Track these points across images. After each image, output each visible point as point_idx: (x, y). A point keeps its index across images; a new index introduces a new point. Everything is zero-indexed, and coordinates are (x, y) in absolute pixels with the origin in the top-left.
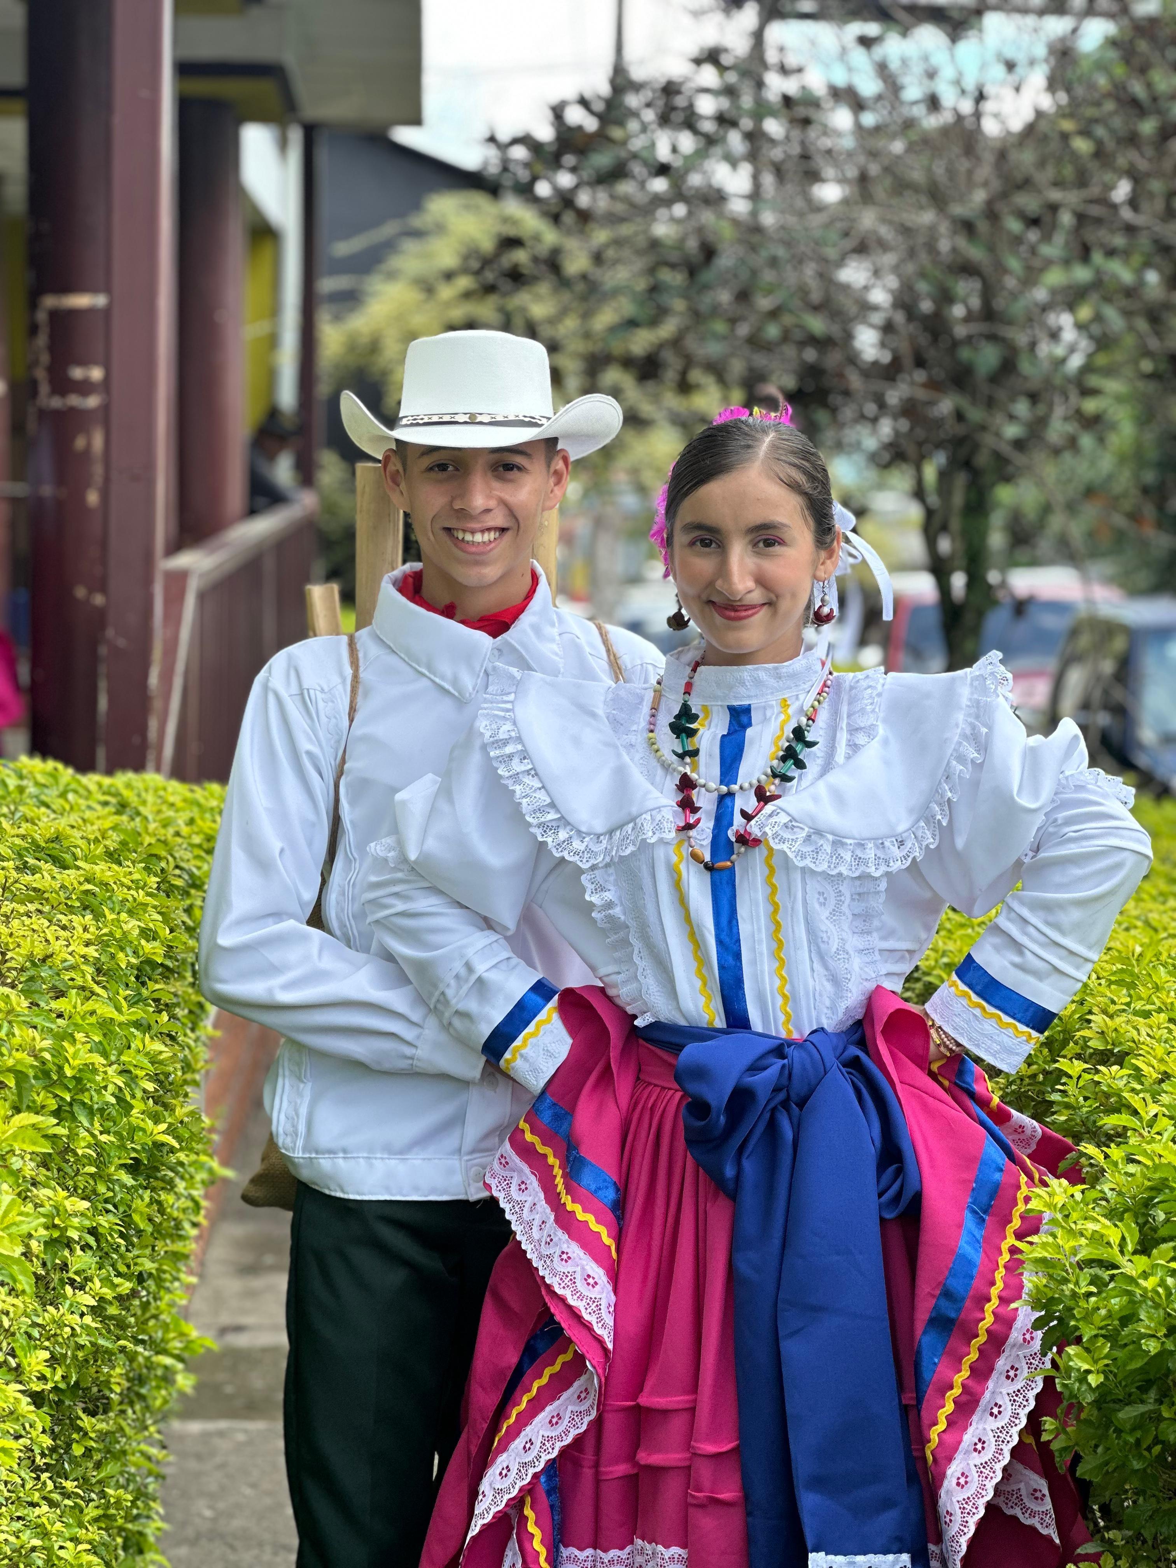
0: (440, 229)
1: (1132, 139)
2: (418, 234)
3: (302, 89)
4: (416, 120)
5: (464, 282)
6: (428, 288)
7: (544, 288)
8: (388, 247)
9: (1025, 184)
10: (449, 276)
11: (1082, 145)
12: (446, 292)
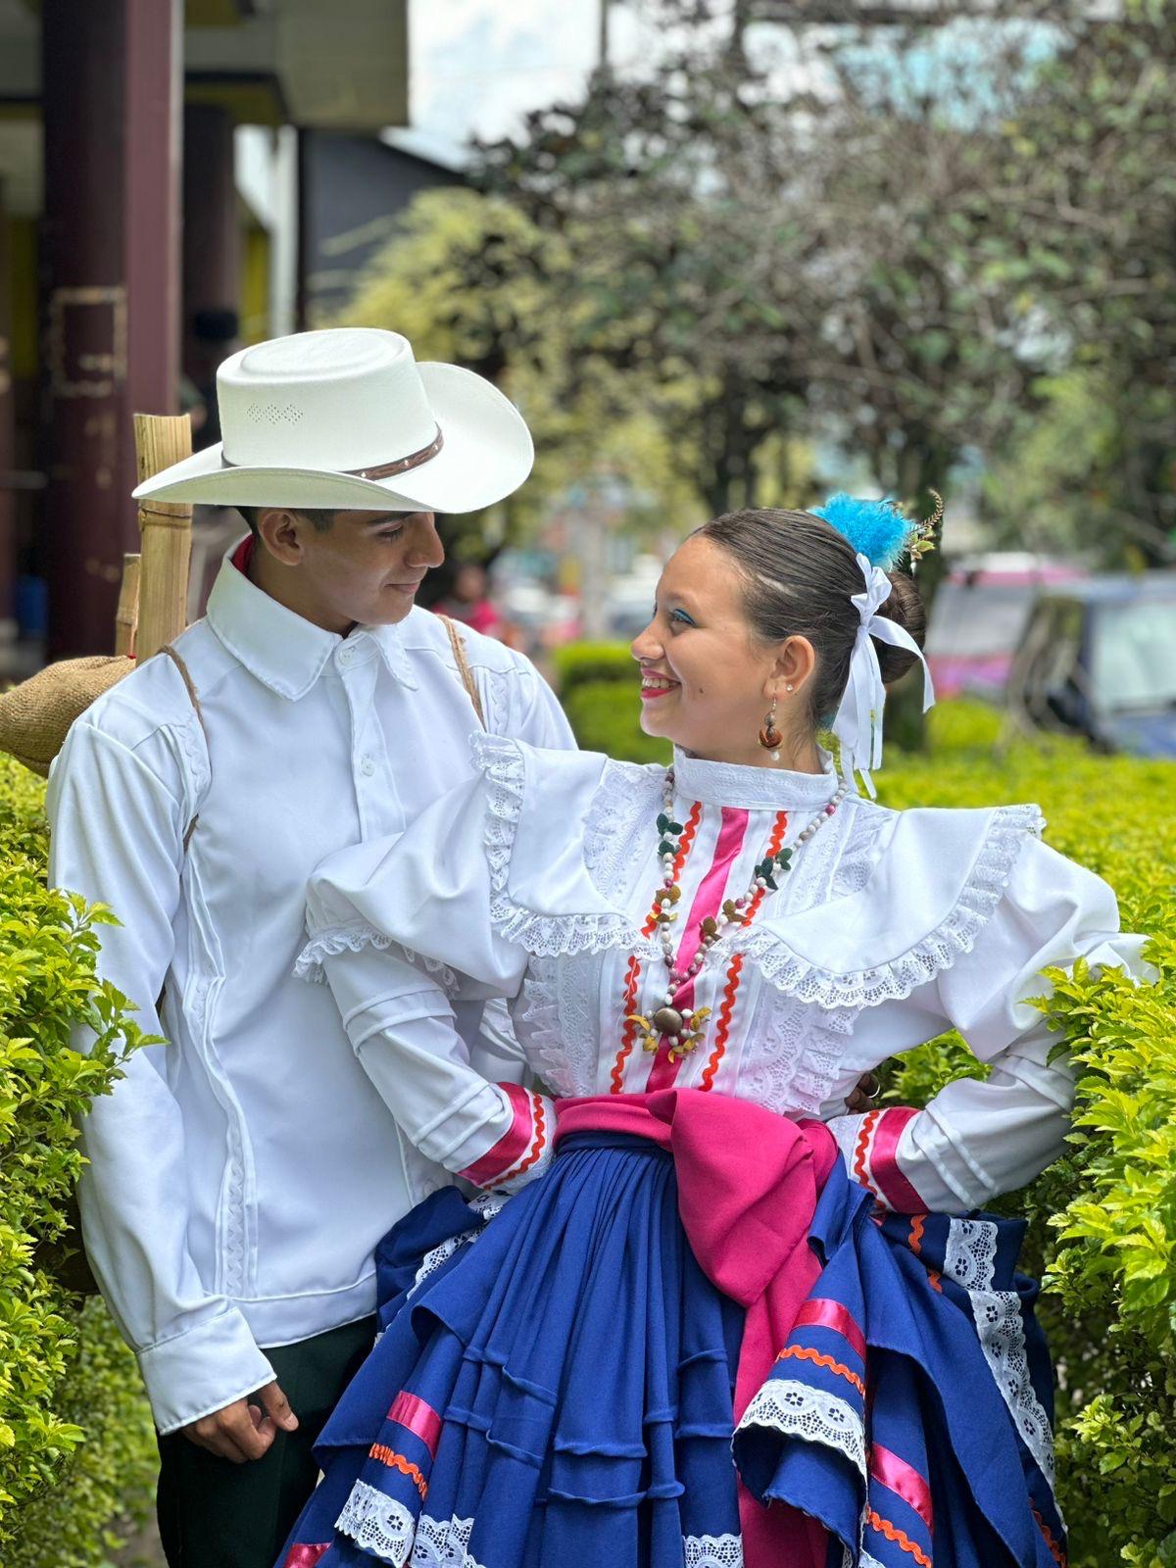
0: (429, 226)
1: (1068, 140)
2: (405, 232)
3: (295, 92)
4: (404, 122)
5: (451, 278)
6: (415, 282)
7: (526, 283)
8: (378, 243)
9: (971, 183)
10: (436, 272)
11: (1025, 148)
12: (435, 287)
